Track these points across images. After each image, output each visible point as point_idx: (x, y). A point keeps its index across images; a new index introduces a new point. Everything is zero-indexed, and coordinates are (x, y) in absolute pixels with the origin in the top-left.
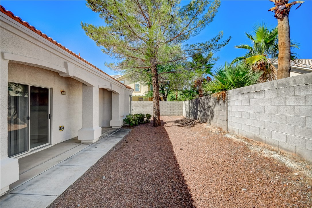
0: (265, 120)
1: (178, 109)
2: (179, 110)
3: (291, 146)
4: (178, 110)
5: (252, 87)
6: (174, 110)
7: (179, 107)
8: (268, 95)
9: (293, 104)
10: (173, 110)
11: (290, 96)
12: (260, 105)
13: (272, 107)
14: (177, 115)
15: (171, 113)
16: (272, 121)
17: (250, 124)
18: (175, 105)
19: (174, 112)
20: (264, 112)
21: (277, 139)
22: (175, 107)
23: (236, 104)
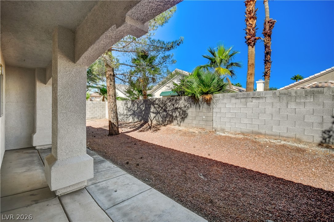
0: (265, 119)
1: (99, 110)
2: (101, 112)
3: (292, 134)
4: (99, 112)
5: (250, 93)
6: (95, 112)
7: (102, 108)
8: (269, 100)
9: (294, 107)
10: (93, 112)
11: (291, 102)
12: (260, 107)
13: (274, 109)
14: (99, 118)
15: (91, 116)
16: (273, 119)
17: (247, 122)
18: (95, 106)
19: (95, 114)
20: (264, 112)
21: (278, 131)
22: (95, 108)
23: (227, 106)
